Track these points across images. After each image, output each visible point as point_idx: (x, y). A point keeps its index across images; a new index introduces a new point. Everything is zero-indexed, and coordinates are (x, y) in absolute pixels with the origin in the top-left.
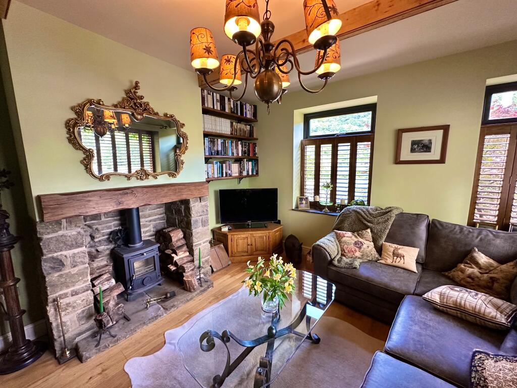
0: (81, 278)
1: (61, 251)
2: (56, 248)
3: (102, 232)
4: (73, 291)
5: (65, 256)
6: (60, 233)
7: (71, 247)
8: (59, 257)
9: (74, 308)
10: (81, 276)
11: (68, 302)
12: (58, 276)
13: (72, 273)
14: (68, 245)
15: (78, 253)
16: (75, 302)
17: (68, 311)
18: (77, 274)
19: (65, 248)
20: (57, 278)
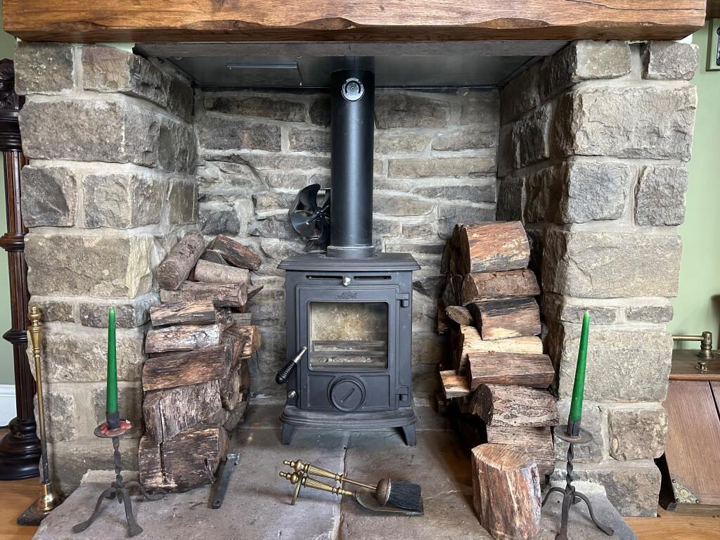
0: (106, 272)
1: (61, 156)
2: (51, 142)
3: (278, 190)
4: (84, 308)
5: (72, 178)
6: (68, 95)
7: (87, 152)
8: (57, 176)
9: (86, 368)
10: (106, 266)
11: (72, 338)
12: (52, 239)
13: (86, 245)
14: (80, 143)
15: (105, 178)
16: (90, 350)
17: (70, 367)
18: (98, 254)
19: (72, 150)
20: (49, 244)
